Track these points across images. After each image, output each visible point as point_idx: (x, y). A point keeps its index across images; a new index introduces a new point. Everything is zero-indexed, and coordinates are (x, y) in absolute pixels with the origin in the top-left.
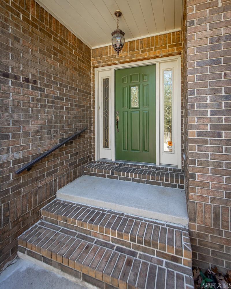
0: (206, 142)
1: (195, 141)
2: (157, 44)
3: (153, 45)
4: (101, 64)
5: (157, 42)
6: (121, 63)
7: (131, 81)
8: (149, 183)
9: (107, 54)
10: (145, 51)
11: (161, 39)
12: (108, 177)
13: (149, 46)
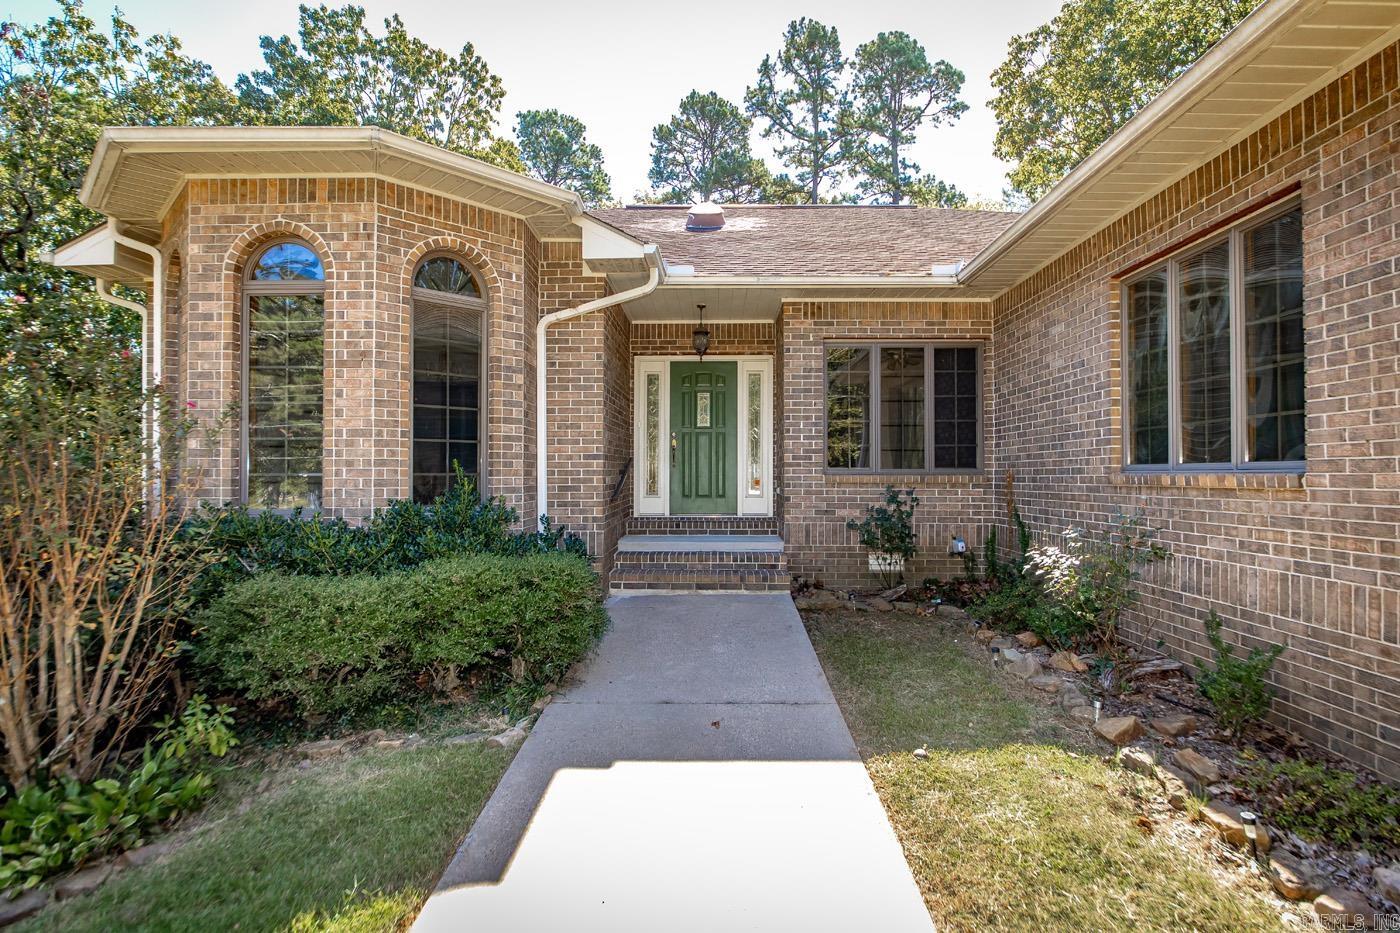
0: (799, 465)
1: (790, 465)
2: (741, 336)
3: (735, 337)
4: (650, 351)
5: (741, 333)
6: (684, 354)
7: (697, 382)
8: (732, 533)
9: (660, 336)
10: (723, 342)
11: (746, 330)
12: (671, 532)
13: (729, 336)
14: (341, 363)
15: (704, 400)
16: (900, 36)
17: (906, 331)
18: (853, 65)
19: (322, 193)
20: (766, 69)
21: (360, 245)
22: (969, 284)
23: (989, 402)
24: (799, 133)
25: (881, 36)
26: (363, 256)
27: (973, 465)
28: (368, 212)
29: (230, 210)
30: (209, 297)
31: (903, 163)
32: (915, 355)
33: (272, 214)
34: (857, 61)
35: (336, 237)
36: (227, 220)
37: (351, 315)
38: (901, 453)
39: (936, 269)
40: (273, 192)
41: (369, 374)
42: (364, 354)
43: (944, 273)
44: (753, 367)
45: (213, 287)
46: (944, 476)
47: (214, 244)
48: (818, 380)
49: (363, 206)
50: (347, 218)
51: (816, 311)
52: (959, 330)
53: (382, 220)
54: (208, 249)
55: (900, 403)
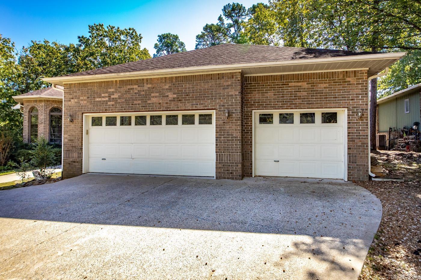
14: (40, 124)
19: (38, 101)
21: (42, 108)
26: (42, 110)
28: (43, 104)
29: (28, 104)
33: (33, 104)
35: (39, 107)
36: (28, 105)
37: (41, 117)
40: (32, 102)
41: (43, 125)
42: (42, 122)
49: (42, 103)
50: (41, 105)
53: (45, 105)
54: (26, 109)
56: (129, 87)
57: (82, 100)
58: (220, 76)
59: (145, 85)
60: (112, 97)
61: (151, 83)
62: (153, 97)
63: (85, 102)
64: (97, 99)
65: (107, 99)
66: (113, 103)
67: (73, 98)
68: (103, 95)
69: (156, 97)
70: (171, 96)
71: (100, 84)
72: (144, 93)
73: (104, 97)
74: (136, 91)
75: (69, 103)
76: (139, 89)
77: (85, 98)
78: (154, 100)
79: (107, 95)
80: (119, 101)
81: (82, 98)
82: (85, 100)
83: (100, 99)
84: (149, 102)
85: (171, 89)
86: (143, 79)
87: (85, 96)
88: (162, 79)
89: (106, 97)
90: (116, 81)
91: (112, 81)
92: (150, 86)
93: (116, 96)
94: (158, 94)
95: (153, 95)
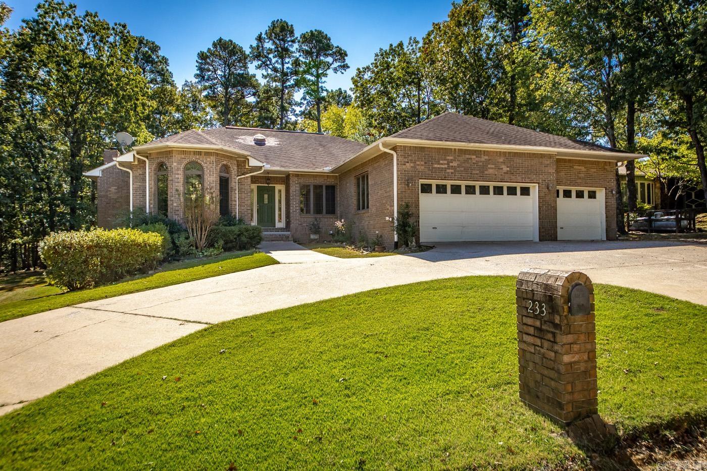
0: (294, 213)
1: (292, 213)
3: (275, 180)
6: (261, 184)
8: (275, 231)
9: (254, 179)
11: (278, 178)
13: (273, 180)
14: (207, 189)
15: (266, 196)
16: (320, 32)
17: (318, 182)
18: (299, 42)
19: (203, 154)
20: (260, 39)
21: (211, 165)
22: (333, 172)
23: (338, 198)
24: (275, 70)
25: (311, 32)
26: (212, 167)
27: (334, 213)
29: (183, 156)
30: (178, 174)
31: (322, 89)
32: (321, 187)
33: (194, 158)
34: (301, 40)
35: (206, 163)
36: (182, 158)
37: (209, 179)
38: (318, 211)
39: (325, 168)
40: (192, 153)
42: (212, 187)
43: (327, 169)
44: (279, 188)
45: (179, 172)
46: (328, 216)
47: (179, 163)
48: (298, 193)
49: (212, 157)
50: (208, 159)
51: (297, 176)
52: (331, 182)
53: (215, 160)
55: (318, 197)
56: (468, 156)
57: (418, 165)
58: (542, 156)
59: (482, 156)
60: (451, 164)
61: (487, 155)
62: (490, 168)
63: (423, 167)
64: (436, 166)
65: (446, 166)
66: (453, 171)
67: (408, 162)
68: (441, 162)
69: (492, 168)
70: (505, 169)
71: (439, 150)
72: (481, 164)
73: (442, 164)
74: (474, 162)
75: (404, 167)
76: (477, 159)
77: (423, 163)
78: (491, 171)
79: (446, 162)
80: (458, 169)
81: (418, 163)
82: (422, 165)
83: (438, 166)
84: (486, 172)
85: (504, 163)
86: (481, 151)
87: (422, 161)
88: (497, 152)
89: (445, 164)
90: (455, 149)
91: (451, 149)
92: (487, 157)
93: (455, 164)
94: (493, 166)
95: (489, 166)
